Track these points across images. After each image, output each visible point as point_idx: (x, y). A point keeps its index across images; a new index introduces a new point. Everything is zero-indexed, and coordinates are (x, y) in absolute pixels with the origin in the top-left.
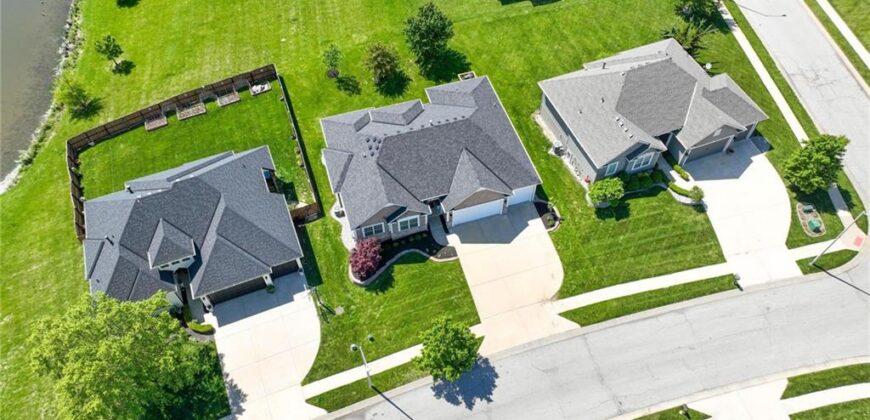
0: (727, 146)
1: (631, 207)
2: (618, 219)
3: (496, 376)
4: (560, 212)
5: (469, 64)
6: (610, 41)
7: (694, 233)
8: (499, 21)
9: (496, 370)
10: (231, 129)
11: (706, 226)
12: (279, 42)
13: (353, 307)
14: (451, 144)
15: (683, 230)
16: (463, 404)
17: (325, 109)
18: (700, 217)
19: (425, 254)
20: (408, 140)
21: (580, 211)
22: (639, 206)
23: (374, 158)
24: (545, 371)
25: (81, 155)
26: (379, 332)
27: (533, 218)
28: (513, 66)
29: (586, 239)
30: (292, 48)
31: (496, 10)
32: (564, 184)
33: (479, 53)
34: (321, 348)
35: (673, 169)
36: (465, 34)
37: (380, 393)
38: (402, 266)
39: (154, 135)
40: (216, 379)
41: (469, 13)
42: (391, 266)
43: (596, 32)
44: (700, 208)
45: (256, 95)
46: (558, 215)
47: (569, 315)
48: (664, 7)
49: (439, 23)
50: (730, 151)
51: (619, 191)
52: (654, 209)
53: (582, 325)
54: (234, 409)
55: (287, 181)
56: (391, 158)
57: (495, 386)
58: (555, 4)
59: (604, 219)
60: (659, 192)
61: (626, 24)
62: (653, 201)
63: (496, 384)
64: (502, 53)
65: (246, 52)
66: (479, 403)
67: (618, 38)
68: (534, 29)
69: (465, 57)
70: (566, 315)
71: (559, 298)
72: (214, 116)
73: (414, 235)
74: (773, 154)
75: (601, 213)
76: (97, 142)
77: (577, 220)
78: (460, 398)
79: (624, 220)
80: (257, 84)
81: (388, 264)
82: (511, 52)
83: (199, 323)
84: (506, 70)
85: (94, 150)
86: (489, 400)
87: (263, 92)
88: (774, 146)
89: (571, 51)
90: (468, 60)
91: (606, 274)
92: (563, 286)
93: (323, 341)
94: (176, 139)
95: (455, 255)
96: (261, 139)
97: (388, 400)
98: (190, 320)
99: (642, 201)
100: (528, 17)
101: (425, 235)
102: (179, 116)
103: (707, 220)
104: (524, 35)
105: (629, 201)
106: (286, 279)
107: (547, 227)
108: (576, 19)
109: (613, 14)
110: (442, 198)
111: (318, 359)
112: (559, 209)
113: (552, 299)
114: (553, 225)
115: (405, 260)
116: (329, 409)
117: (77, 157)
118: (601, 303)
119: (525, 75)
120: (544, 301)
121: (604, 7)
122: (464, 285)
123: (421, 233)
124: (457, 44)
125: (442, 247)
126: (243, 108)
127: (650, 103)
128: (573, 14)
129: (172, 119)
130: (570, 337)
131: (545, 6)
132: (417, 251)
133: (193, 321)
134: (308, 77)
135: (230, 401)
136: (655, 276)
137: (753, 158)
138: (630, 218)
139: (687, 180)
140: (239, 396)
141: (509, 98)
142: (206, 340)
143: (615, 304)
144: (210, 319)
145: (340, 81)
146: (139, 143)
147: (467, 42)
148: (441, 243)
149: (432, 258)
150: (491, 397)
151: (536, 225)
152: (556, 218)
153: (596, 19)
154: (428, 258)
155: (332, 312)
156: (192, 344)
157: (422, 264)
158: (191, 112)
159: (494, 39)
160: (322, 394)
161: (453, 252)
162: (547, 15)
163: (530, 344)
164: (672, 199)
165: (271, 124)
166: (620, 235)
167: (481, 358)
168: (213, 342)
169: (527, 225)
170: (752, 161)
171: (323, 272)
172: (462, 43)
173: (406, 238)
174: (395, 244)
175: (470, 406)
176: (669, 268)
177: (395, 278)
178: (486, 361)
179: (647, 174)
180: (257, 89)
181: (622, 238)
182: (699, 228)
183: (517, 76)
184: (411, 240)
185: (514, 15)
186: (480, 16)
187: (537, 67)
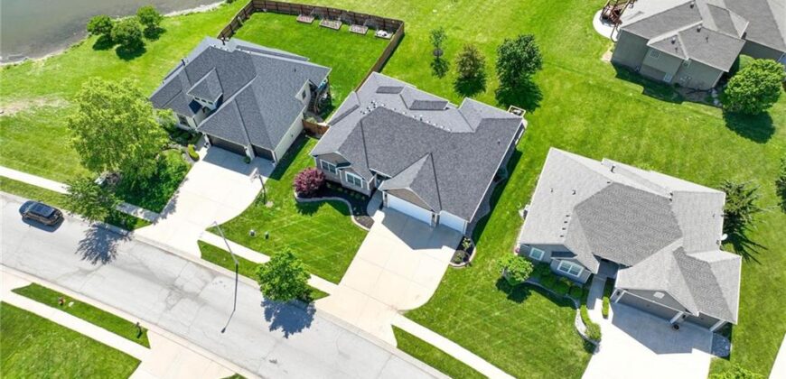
0: (674, 320)
1: (530, 298)
2: (508, 298)
3: (308, 326)
4: (475, 258)
5: (539, 106)
6: (677, 162)
7: (562, 360)
8: (600, 88)
9: (312, 323)
10: (341, 50)
11: (580, 365)
12: (431, 10)
13: (279, 209)
14: (422, 142)
15: (555, 350)
16: (270, 323)
17: (408, 73)
18: (582, 354)
19: (351, 211)
20: (395, 118)
21: (490, 269)
22: (536, 302)
23: (362, 116)
24: (340, 353)
25: (256, 14)
26: (275, 236)
27: (450, 246)
28: (570, 129)
29: (471, 293)
30: (434, 19)
31: (606, 78)
32: (502, 243)
33: (556, 102)
34: (237, 218)
35: (602, 299)
36: (561, 81)
37: (237, 272)
38: (330, 207)
39: (298, 25)
40: (171, 189)
41: (583, 67)
42: (324, 202)
43: (673, 147)
44: (591, 346)
45: (377, 37)
46: (471, 259)
47: (398, 332)
48: (769, 167)
49: (526, 55)
50: (676, 326)
51: (523, 275)
52: (549, 314)
53: (399, 347)
54: (163, 213)
55: (333, 104)
56: (373, 124)
57: (300, 331)
58: (664, 102)
59: (499, 289)
60: (567, 305)
61: (711, 158)
62: (553, 309)
63: (303, 330)
64: (573, 114)
65: (403, 5)
66: (280, 331)
67: (688, 165)
68: (622, 112)
69: (541, 99)
70: (396, 330)
71: (405, 315)
72: (340, 35)
73: (356, 192)
74: (722, 364)
75: (503, 284)
76: (269, 11)
77: (481, 273)
78: (273, 318)
79: (513, 303)
80: (384, 30)
81: (324, 198)
82: (581, 117)
83: (195, 149)
84: (562, 129)
85: (261, 15)
86: (286, 336)
87: (383, 38)
88: (731, 358)
89: (634, 148)
90: (541, 103)
91: (457, 329)
92: (417, 310)
93: (241, 215)
94: (307, 36)
95: (369, 226)
96: (350, 67)
97: (237, 280)
98: (191, 144)
99: (544, 300)
100: (629, 99)
101: (363, 198)
102: (321, 22)
103: (586, 362)
104: (608, 111)
105: (533, 292)
106: (263, 161)
107: (453, 261)
108: (668, 126)
109: (708, 142)
110: (387, 178)
111: (228, 223)
112: (477, 255)
113: (399, 311)
114: (458, 263)
115: (335, 205)
116: (204, 256)
117: (251, 14)
118: (429, 345)
119: (573, 141)
120: (392, 307)
121: (705, 131)
122: (355, 251)
123: (362, 195)
124: (547, 86)
125: (367, 215)
126: (361, 40)
127: (615, 224)
128: (670, 121)
129: (316, 21)
130: (382, 347)
131: (653, 99)
132: (349, 205)
133: (193, 146)
134: (420, 45)
135: (166, 207)
136: (492, 363)
137: (694, 350)
138: (520, 305)
139: (605, 316)
140: (172, 208)
141: (538, 151)
142: (190, 162)
143: (438, 354)
144: (203, 152)
145: (438, 61)
146: (286, 25)
147: (556, 88)
148: (369, 211)
149: (352, 217)
150: (290, 336)
151: (447, 254)
152: (466, 259)
153: (687, 136)
154: (349, 214)
155: (265, 202)
156: (181, 158)
157: (342, 216)
158: (330, 24)
159: (580, 99)
160: (209, 245)
161: (370, 224)
162: (645, 107)
163: (351, 326)
164: (572, 320)
165: (365, 61)
166: (498, 310)
167: (312, 306)
168: (191, 166)
169: (440, 248)
170: (690, 352)
171: (287, 173)
172: (552, 86)
173: (350, 191)
174: (340, 189)
175: (273, 328)
176: (511, 367)
177: (318, 211)
178: (314, 311)
179: (568, 283)
180: (381, 33)
181: (497, 314)
182: (572, 361)
183: (564, 139)
184: (352, 194)
185: (617, 90)
186: (588, 75)
187: (589, 143)
